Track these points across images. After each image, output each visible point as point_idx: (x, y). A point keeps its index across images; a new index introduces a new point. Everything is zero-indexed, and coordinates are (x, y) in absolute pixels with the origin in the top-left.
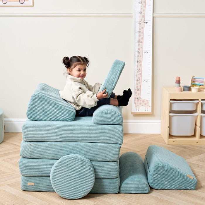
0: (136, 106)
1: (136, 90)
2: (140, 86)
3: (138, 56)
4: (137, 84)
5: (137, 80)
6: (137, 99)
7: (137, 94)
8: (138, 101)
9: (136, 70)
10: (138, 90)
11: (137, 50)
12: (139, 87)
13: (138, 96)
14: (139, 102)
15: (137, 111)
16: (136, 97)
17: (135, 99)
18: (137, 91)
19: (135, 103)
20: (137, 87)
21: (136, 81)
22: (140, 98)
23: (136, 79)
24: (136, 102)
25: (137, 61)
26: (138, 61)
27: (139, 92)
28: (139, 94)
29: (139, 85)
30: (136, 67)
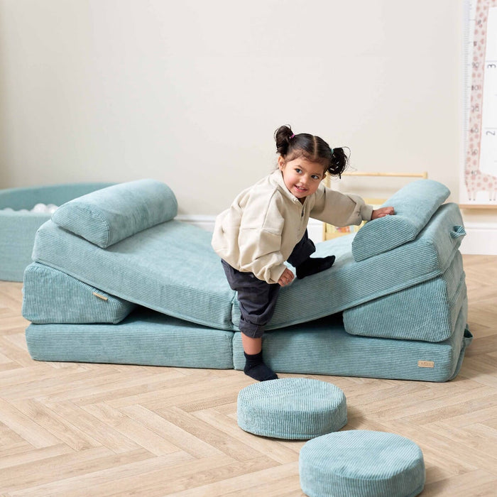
0: (469, 191)
1: (468, 153)
2: (479, 144)
3: (474, 75)
4: (471, 140)
5: (472, 131)
6: (472, 173)
7: (471, 163)
8: (473, 178)
9: (469, 105)
10: (474, 153)
11: (471, 60)
12: (476, 148)
13: (473, 168)
14: (476, 181)
15: (472, 203)
16: (468, 168)
17: (467, 173)
18: (470, 156)
19: (467, 184)
20: (472, 146)
21: (468, 133)
22: (478, 172)
23: (469, 128)
24: (470, 181)
25: (471, 86)
26: (473, 87)
27: (475, 157)
28: (475, 163)
29: (475, 142)
30: (469, 99)
